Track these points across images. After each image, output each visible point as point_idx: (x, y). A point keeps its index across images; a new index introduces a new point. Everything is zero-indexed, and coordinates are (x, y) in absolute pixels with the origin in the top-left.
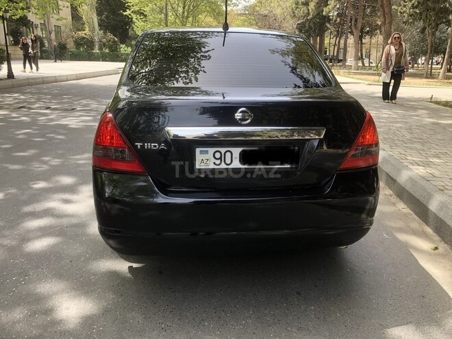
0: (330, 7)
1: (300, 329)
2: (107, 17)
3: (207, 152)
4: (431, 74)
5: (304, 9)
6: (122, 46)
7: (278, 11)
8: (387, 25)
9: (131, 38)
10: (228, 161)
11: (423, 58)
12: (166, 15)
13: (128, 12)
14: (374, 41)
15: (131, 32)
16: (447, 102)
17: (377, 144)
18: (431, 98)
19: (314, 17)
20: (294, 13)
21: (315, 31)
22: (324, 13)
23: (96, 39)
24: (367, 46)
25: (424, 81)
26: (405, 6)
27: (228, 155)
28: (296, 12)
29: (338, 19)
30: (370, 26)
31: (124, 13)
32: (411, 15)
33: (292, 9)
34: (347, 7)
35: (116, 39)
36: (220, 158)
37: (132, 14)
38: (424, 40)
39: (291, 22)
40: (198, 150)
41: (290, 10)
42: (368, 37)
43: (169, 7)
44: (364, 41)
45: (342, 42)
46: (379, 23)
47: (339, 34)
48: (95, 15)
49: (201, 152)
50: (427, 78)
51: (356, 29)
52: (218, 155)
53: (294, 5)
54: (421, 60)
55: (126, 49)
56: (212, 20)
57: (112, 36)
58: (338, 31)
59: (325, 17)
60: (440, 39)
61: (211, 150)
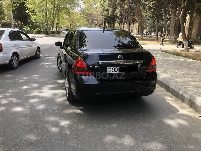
0: (117, 11)
1: (138, 120)
2: (17, 13)
3: (110, 68)
4: (158, 40)
5: (107, 12)
6: (25, 27)
7: (96, 13)
8: (140, 20)
9: (29, 23)
10: (116, 71)
11: (154, 33)
12: (46, 13)
13: (28, 11)
14: (135, 25)
15: (29, 21)
16: (166, 51)
17: (156, 65)
18: (160, 49)
19: (111, 16)
20: (102, 14)
21: (111, 21)
22: (115, 14)
23: (12, 23)
24: (132, 28)
25: (156, 42)
26: (147, 13)
27: (116, 69)
28: (103, 13)
29: (120, 16)
30: (133, 19)
31: (26, 12)
32: (149, 17)
33: (102, 12)
34: (123, 12)
35: (22, 24)
36: (114, 70)
37: (30, 12)
38: (154, 26)
39: (101, 17)
40: (108, 68)
41: (101, 12)
42: (132, 24)
43: (47, 10)
44: (130, 26)
45: (122, 26)
46: (136, 18)
47: (120, 23)
48: (12, 12)
49: (109, 68)
50: (156, 41)
51: (128, 21)
52: (113, 69)
53: (102, 11)
54: (153, 34)
55: (27, 28)
56: (66, 15)
57: (20, 22)
58: (120, 21)
59: (115, 15)
60: (160, 26)
61: (112, 68)
